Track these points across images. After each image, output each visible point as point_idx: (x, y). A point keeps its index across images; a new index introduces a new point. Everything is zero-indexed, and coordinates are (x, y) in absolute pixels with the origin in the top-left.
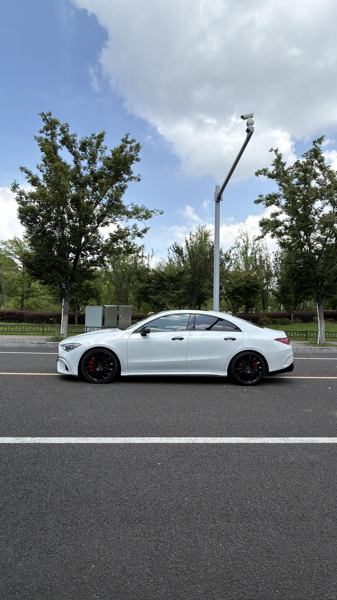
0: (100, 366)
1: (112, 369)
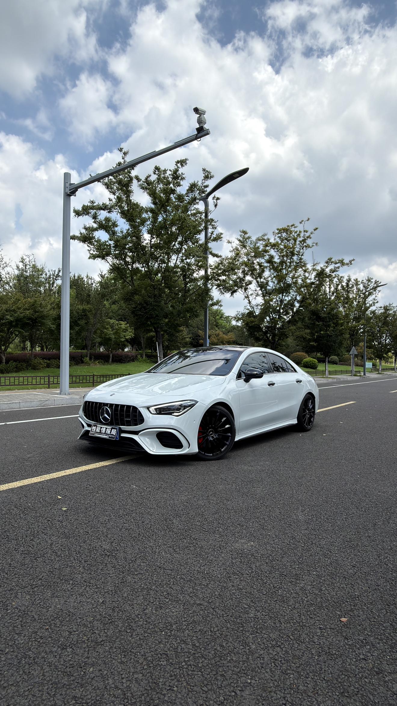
0: (212, 432)
1: (229, 434)
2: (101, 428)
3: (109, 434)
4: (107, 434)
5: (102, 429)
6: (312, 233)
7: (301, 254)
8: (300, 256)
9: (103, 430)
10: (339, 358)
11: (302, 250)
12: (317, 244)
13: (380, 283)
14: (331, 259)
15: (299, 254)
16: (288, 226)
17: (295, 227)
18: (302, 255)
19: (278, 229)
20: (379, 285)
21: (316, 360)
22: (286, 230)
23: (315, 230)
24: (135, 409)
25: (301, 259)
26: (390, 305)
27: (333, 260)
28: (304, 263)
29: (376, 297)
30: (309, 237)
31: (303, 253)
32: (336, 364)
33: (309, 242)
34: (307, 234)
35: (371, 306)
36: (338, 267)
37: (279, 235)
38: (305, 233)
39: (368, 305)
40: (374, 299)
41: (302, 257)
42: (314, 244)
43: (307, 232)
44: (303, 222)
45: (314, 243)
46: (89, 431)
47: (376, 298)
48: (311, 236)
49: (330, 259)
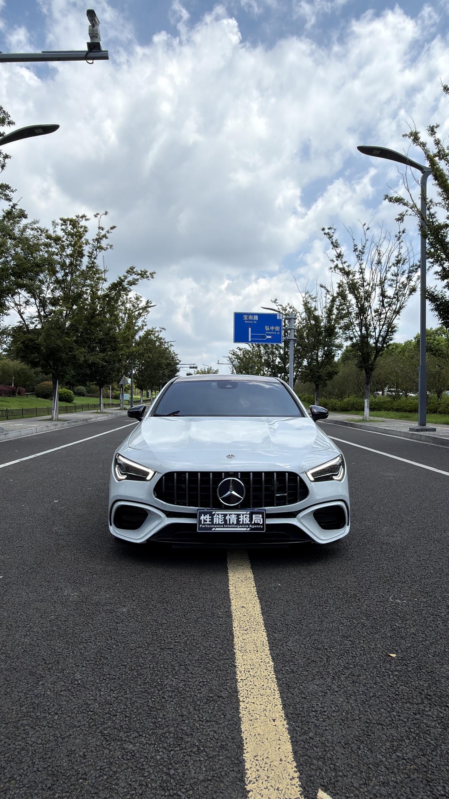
2: (225, 515)
3: (248, 524)
4: (243, 524)
5: (227, 518)
6: (108, 232)
7: (93, 257)
8: (93, 259)
9: (233, 519)
10: (86, 389)
11: (95, 252)
12: (111, 246)
13: (151, 304)
14: (134, 268)
15: (91, 256)
16: (77, 217)
17: (86, 220)
18: (95, 258)
19: (61, 219)
20: (150, 305)
21: (72, 392)
22: (74, 223)
23: (112, 228)
24: (293, 476)
25: (93, 263)
26: (153, 329)
27: (135, 270)
28: (96, 270)
29: (145, 318)
30: (105, 236)
31: (97, 255)
32: (84, 396)
33: (104, 243)
34: (103, 233)
35: (139, 329)
36: (137, 280)
37: (63, 227)
38: (101, 231)
39: (136, 328)
40: (143, 321)
41: (95, 261)
42: (109, 247)
43: (103, 229)
44: (99, 216)
45: (109, 245)
46: (196, 525)
47: (145, 320)
48: (108, 235)
49: (132, 268)
